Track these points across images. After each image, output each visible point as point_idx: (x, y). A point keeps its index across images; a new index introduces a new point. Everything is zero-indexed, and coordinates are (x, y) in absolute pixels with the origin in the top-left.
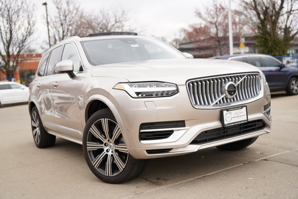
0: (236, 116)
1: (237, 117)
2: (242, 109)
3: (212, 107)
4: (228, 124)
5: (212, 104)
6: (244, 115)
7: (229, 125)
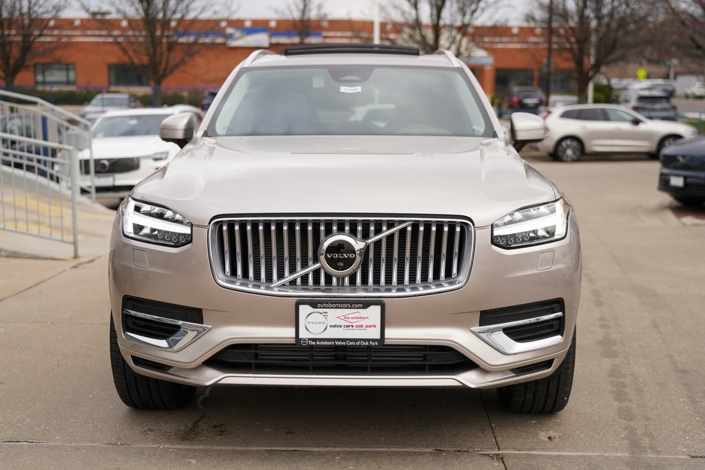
0: (343, 323)
1: (348, 326)
2: (364, 308)
3: (276, 289)
4: (309, 339)
5: (276, 282)
6: (370, 326)
7: (314, 343)
